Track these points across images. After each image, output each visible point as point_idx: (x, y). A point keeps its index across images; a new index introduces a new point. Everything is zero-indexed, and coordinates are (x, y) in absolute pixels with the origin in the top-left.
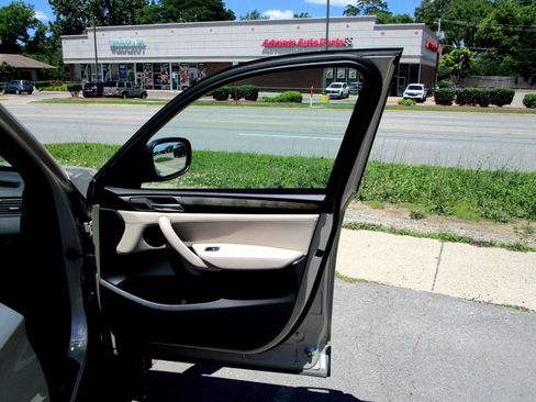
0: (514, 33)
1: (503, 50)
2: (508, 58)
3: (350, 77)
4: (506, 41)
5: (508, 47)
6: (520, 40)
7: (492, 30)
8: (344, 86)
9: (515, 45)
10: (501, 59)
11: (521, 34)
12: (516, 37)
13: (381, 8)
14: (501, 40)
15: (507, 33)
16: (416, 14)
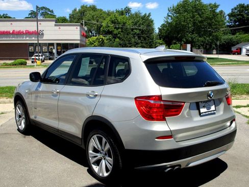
0: (119, 28)
1: (115, 36)
2: (117, 40)
3: (44, 51)
4: (116, 32)
5: (117, 35)
6: (122, 31)
7: (109, 26)
8: (42, 56)
9: (120, 34)
10: (114, 40)
11: (122, 28)
12: (120, 30)
13: (50, 13)
14: (114, 31)
15: (115, 28)
16: (70, 17)
